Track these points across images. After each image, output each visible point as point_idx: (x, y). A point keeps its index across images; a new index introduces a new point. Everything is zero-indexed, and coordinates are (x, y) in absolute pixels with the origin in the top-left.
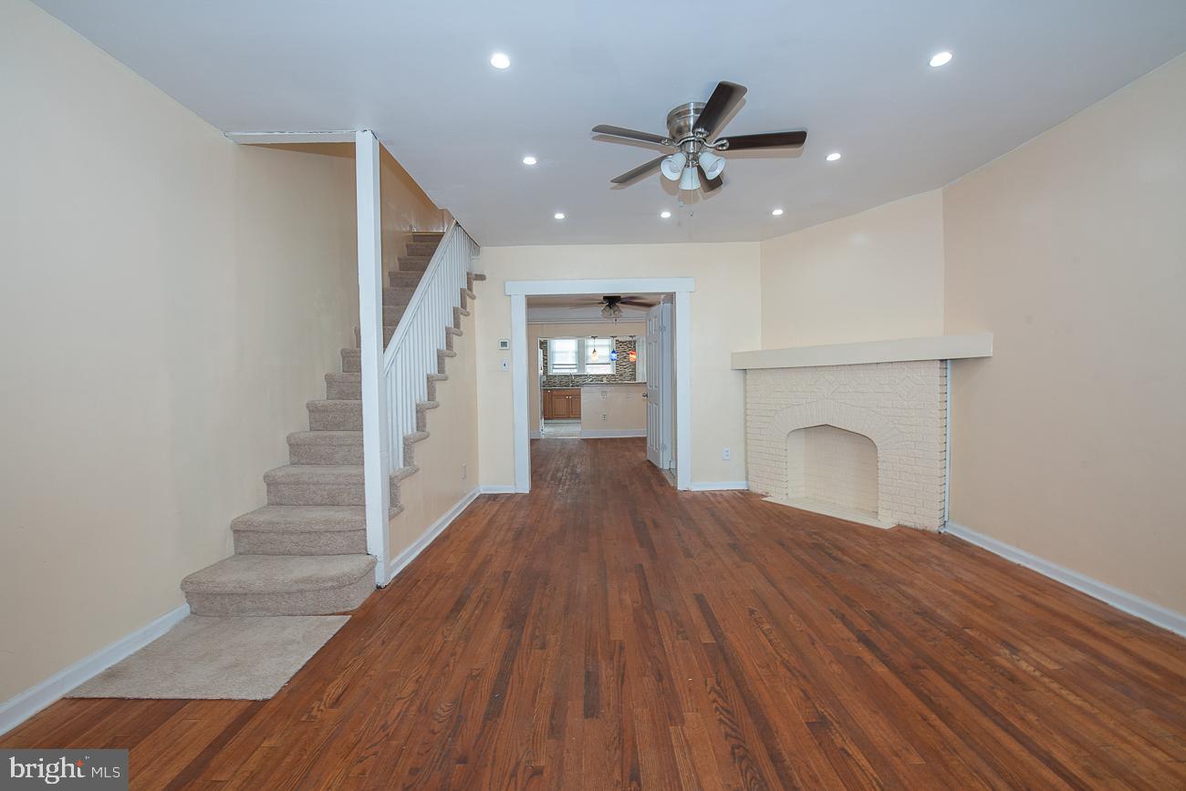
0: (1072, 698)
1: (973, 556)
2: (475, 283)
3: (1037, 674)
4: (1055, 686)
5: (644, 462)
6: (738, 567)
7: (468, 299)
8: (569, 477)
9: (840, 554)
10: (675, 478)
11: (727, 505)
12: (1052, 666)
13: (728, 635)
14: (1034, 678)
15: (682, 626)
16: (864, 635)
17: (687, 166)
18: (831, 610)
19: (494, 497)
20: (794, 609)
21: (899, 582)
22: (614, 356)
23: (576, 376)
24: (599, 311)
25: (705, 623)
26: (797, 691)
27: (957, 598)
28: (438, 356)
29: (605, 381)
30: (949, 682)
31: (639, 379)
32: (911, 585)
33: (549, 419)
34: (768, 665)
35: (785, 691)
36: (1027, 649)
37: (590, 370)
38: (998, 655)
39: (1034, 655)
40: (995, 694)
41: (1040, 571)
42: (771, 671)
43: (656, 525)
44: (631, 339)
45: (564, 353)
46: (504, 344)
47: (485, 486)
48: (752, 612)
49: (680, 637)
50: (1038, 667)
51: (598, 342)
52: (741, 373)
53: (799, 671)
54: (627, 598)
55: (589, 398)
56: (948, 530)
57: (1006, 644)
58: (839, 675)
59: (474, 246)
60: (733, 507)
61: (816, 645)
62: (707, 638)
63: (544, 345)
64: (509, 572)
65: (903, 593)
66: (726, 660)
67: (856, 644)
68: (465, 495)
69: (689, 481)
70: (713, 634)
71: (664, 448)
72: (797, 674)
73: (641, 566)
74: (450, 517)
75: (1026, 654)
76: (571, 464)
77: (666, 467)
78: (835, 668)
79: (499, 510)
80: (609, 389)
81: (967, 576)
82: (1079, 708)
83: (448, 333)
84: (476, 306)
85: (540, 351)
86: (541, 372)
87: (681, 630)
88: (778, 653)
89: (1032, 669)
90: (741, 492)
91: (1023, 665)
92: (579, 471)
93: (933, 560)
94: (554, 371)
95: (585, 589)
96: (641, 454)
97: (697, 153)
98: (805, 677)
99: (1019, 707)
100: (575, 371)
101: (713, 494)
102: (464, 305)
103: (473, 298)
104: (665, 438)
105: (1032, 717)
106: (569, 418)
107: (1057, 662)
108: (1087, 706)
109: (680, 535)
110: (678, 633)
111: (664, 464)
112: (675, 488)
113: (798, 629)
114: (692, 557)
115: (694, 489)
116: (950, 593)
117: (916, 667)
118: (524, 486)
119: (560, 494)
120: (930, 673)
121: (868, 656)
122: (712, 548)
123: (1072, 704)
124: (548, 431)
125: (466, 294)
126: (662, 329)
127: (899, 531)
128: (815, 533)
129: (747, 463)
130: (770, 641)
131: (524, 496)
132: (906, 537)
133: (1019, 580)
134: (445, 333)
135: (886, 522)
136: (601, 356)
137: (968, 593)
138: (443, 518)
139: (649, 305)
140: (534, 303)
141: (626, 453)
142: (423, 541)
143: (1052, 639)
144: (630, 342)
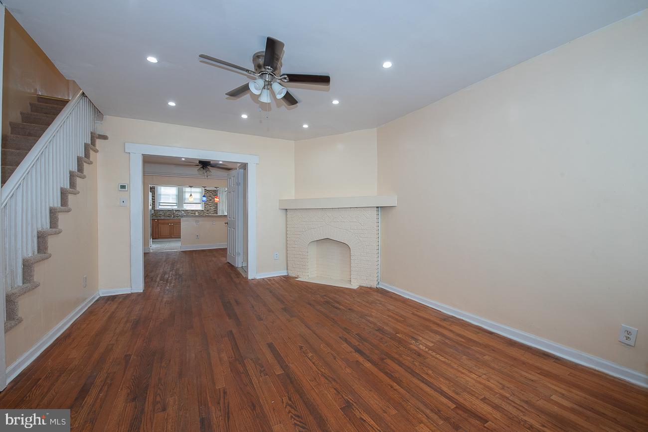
0: (441, 358)
1: (391, 297)
2: (98, 142)
3: (427, 350)
4: (434, 354)
5: (226, 263)
6: (289, 321)
7: (92, 152)
8: (174, 277)
9: (338, 305)
10: (246, 272)
11: (278, 285)
12: (431, 345)
13: (291, 365)
14: (426, 352)
15: (263, 367)
16: (357, 348)
17: (264, 88)
18: (340, 337)
19: (113, 298)
20: (322, 341)
21: (366, 316)
22: (204, 199)
23: (176, 211)
24: (195, 171)
25: (276, 361)
26: (332, 390)
27: (390, 319)
28: (61, 193)
29: (197, 214)
30: (397, 364)
31: (220, 213)
32: (371, 316)
33: (156, 239)
34: (315, 379)
35: (326, 392)
36: (421, 338)
37: (187, 207)
38: (411, 344)
39: (423, 341)
40: (415, 365)
41: (416, 300)
42: (318, 382)
43: (237, 303)
44: (216, 189)
45: (167, 196)
46: (123, 187)
47: (104, 291)
48: (301, 348)
49: (262, 374)
50: (427, 346)
51: (193, 189)
52: (284, 211)
53: (331, 378)
54: (224, 356)
55: (186, 225)
56: (380, 286)
57: (413, 338)
58: (351, 374)
59: (98, 113)
60: (281, 286)
61: (337, 359)
62: (279, 371)
63: (153, 190)
64: (130, 355)
65: (368, 321)
66: (291, 382)
67: (355, 354)
68: (85, 299)
69: (255, 273)
70: (282, 367)
71: (239, 254)
72: (331, 380)
73: (231, 331)
74: (71, 319)
75: (421, 341)
76: (175, 269)
77: (240, 266)
78: (348, 370)
79: (117, 307)
80: (200, 219)
81: (392, 308)
82: (444, 362)
83: (72, 175)
84: (98, 158)
85: (150, 194)
86: (150, 207)
87: (262, 369)
88: (319, 370)
89: (424, 348)
90: (284, 277)
91: (421, 346)
92: (181, 272)
93: (377, 302)
94: (160, 207)
95: (194, 355)
96: (223, 259)
97: (271, 82)
98: (335, 380)
99: (424, 368)
100: (176, 207)
101: (269, 279)
102: (87, 155)
103: (96, 151)
104: (239, 249)
105: (430, 372)
106: (171, 238)
107: (432, 342)
108: (447, 361)
109: (253, 307)
110: (261, 372)
111: (239, 264)
112: (247, 278)
113: (326, 352)
114: (262, 320)
115: (258, 277)
116: (387, 317)
117: (382, 359)
118: (138, 287)
119: (168, 290)
120: (388, 361)
121: (361, 359)
122: (273, 312)
123: (442, 361)
124: (155, 246)
125: (89, 148)
126: (238, 184)
127: (361, 289)
128: (325, 295)
129: (287, 260)
130: (314, 363)
131: (139, 294)
132: (364, 291)
133: (410, 305)
134: (68, 175)
135: (354, 286)
136: (194, 198)
137: (394, 315)
138: (64, 321)
139: (229, 169)
140: (148, 160)
141: (213, 259)
142: (44, 343)
143: (427, 331)
144: (214, 191)
